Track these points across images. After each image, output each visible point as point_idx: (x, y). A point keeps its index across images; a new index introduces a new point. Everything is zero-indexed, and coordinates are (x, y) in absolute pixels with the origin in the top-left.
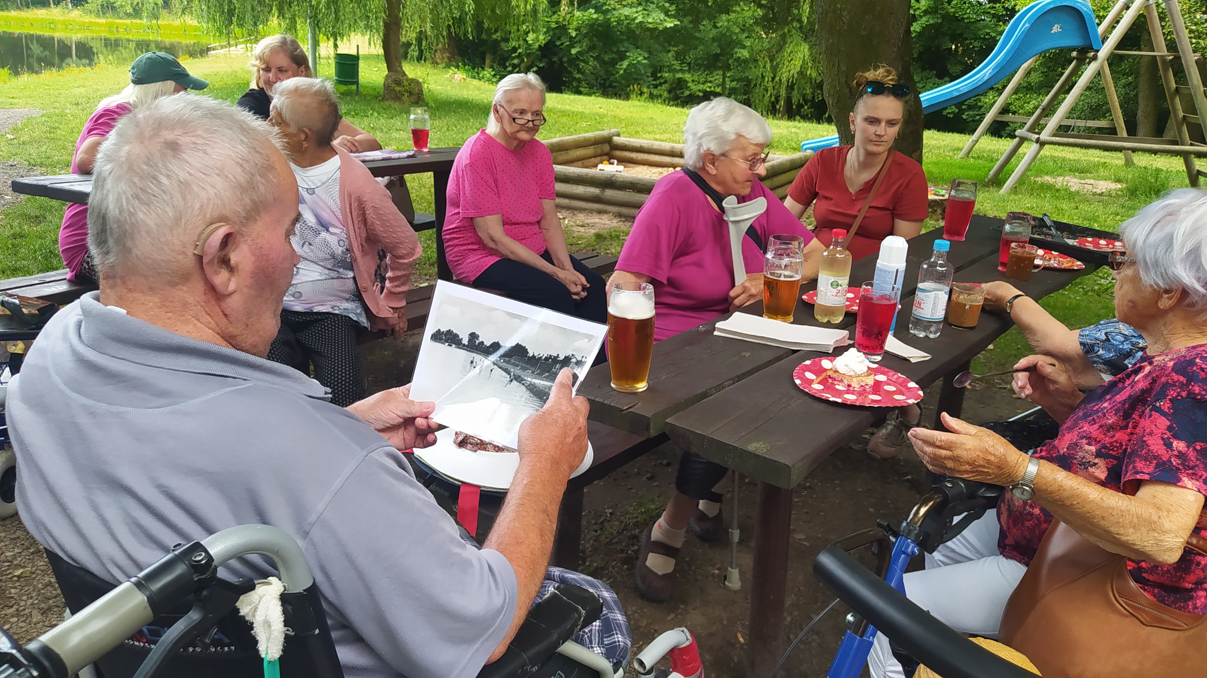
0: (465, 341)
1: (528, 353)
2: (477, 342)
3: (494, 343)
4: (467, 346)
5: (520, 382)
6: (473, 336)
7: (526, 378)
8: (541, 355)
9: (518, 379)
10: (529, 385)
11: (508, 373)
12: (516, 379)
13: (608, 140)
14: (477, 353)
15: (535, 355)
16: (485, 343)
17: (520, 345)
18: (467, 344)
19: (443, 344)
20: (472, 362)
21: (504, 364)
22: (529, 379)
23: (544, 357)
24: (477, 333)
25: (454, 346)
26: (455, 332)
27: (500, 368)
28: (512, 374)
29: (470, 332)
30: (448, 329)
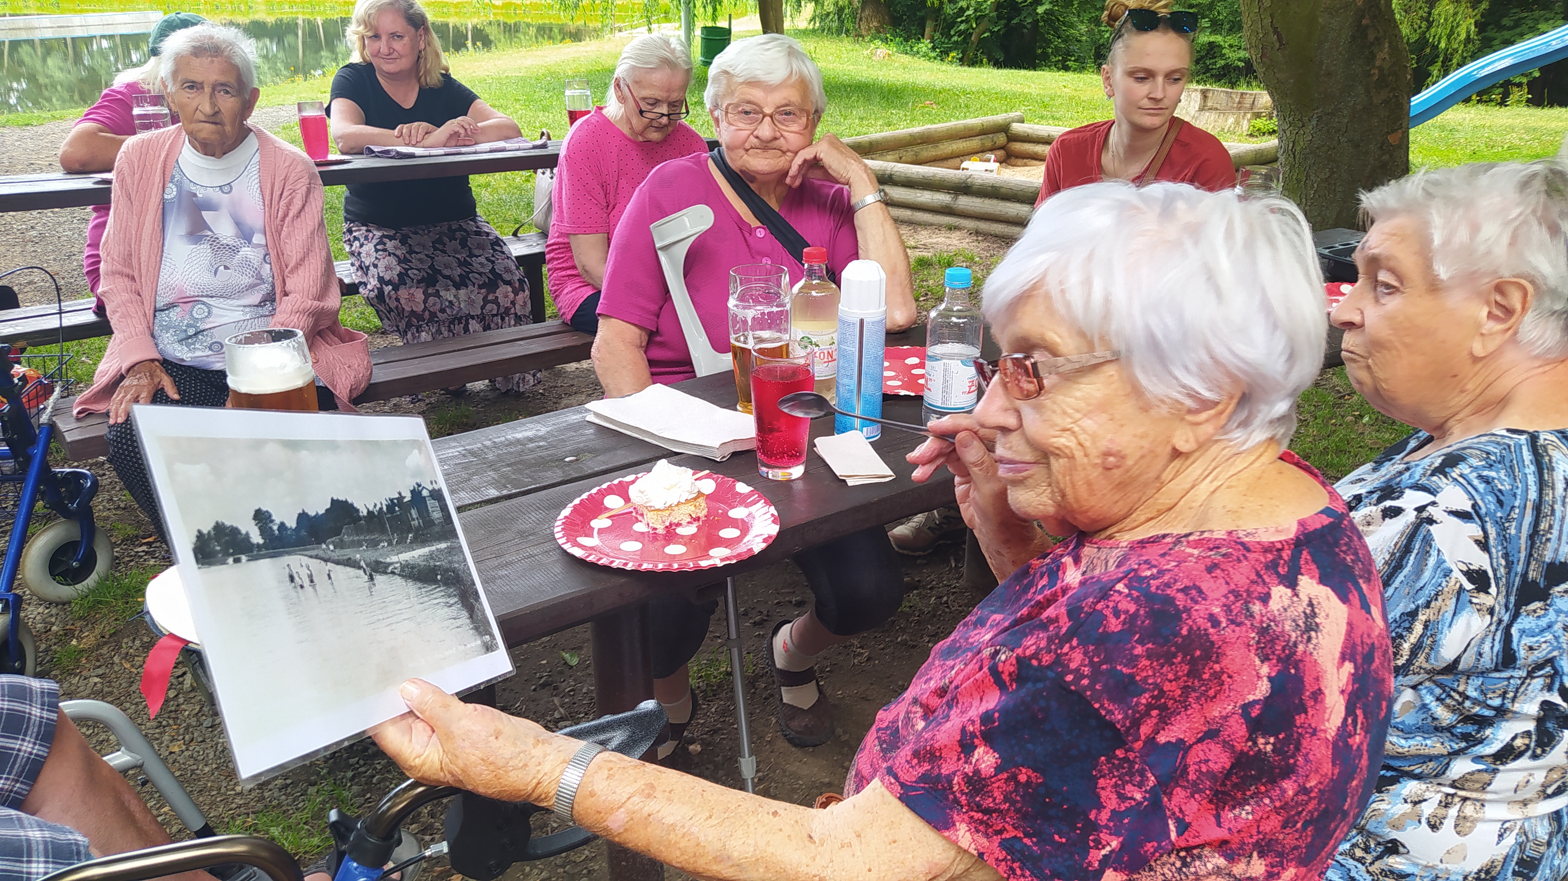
0: (256, 538)
1: (358, 511)
2: (275, 528)
3: (300, 515)
4: (265, 546)
5: (386, 573)
6: (261, 517)
7: (388, 560)
8: (379, 506)
9: (378, 568)
10: (402, 570)
11: (355, 565)
12: (377, 571)
13: (1004, 129)
14: (289, 553)
15: (371, 509)
16: (288, 525)
17: (338, 500)
18: (261, 541)
19: (224, 563)
20: (292, 579)
21: (339, 552)
22: (394, 559)
23: (385, 509)
24: (264, 509)
25: (244, 558)
26: (228, 523)
27: (338, 563)
28: (362, 563)
29: (253, 513)
30: (213, 524)
